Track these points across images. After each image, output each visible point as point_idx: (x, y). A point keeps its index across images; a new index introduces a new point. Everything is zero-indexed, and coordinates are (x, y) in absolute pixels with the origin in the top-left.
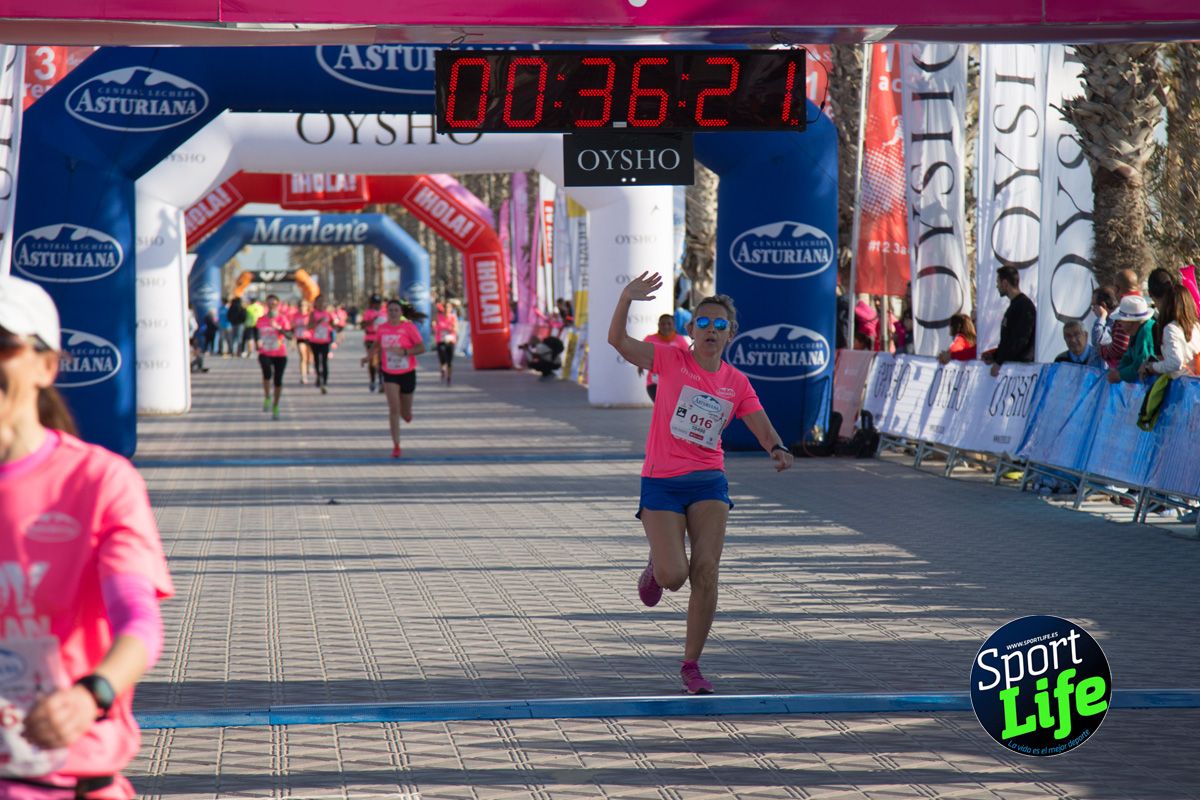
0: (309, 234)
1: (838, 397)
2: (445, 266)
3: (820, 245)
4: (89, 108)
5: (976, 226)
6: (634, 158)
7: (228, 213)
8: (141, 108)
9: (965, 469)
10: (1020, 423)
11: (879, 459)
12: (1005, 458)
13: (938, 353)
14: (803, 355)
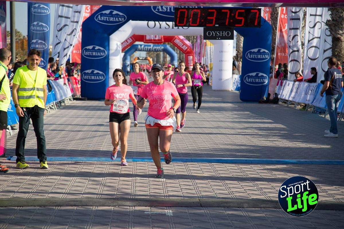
0: (150, 49)
1: (270, 90)
2: (181, 57)
3: (267, 54)
4: (100, 19)
5: (304, 50)
6: (220, 33)
7: (132, 44)
8: (111, 19)
9: (299, 107)
10: (312, 97)
11: (279, 104)
12: (309, 105)
13: (293, 80)
14: (262, 79)
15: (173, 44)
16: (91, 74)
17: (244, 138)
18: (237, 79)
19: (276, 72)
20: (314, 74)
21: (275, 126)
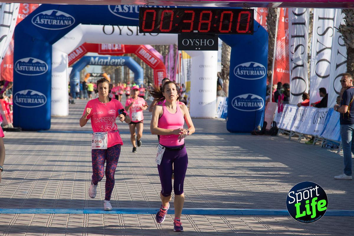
0: (107, 62)
1: (266, 117)
2: (148, 73)
3: (262, 69)
4: (39, 22)
5: (310, 64)
7: (82, 55)
8: (55, 22)
9: (304, 140)
10: (322, 126)
11: (278, 136)
12: (317, 137)
13: (297, 104)
14: (256, 103)
15: (138, 56)
16: (26, 97)
17: (233, 182)
18: (223, 103)
19: (275, 93)
20: (324, 97)
21: (273, 165)
